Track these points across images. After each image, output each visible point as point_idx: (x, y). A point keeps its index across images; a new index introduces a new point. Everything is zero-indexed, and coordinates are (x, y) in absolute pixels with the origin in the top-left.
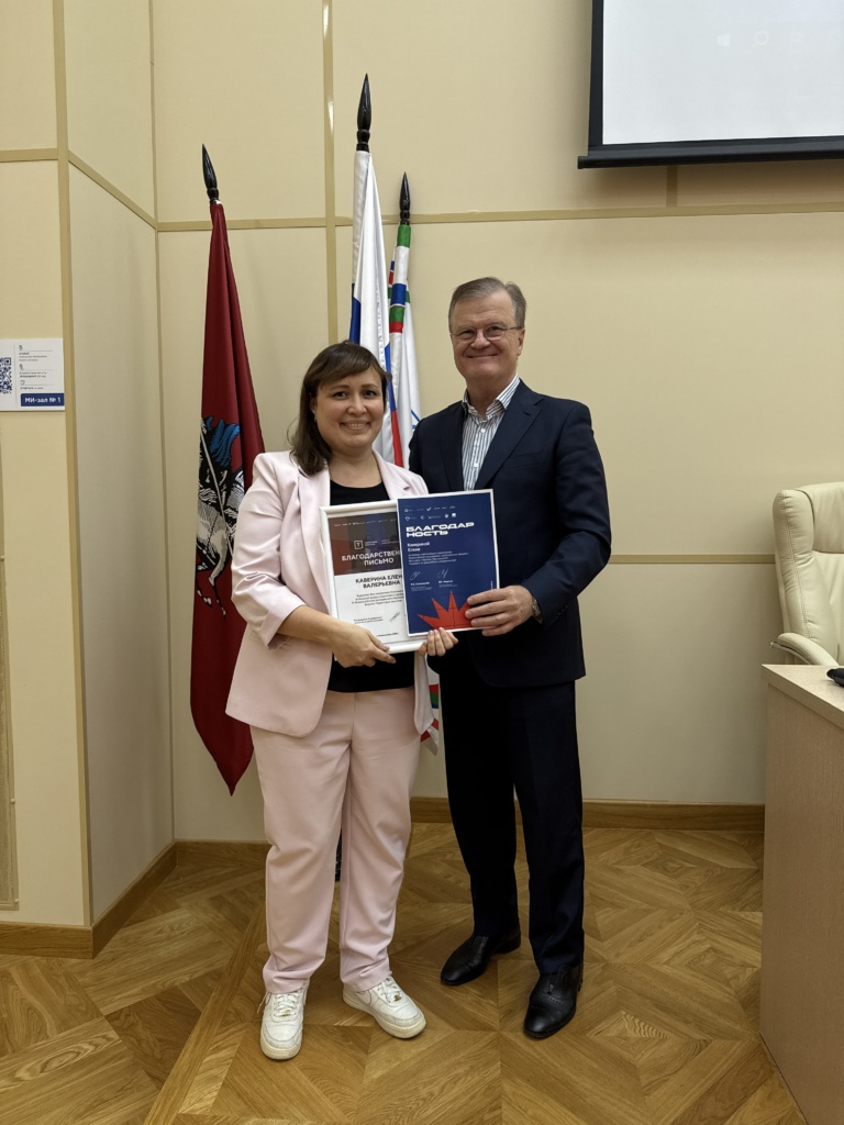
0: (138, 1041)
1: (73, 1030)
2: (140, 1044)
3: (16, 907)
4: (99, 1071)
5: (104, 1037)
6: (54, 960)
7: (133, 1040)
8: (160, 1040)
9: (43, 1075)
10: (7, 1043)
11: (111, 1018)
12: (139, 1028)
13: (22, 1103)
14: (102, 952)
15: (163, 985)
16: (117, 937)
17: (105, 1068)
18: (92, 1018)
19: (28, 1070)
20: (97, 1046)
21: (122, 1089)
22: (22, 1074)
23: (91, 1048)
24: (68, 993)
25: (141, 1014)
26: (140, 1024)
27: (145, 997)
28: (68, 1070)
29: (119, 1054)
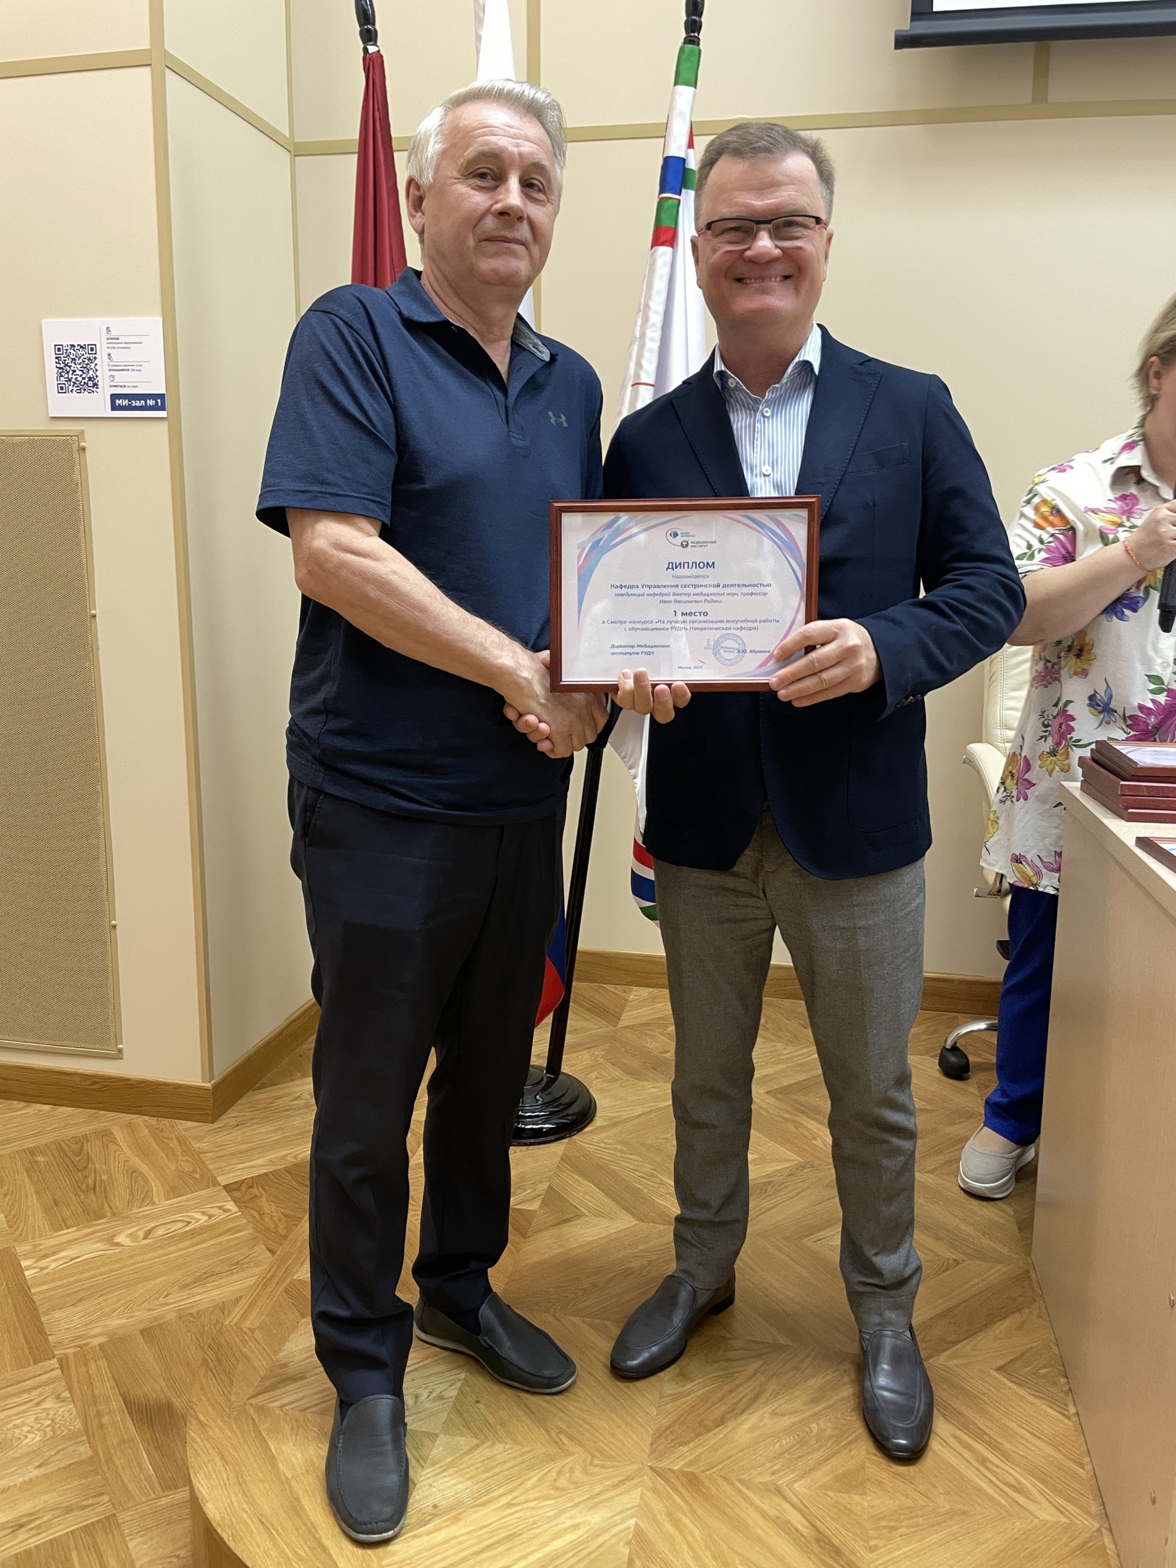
0: (260, 1214)
1: (184, 1198)
2: (261, 1218)
3: (119, 1055)
4: (212, 1242)
5: (220, 1208)
6: (166, 1121)
7: (253, 1212)
8: (286, 1216)
9: (146, 1242)
10: (106, 1206)
11: (229, 1188)
12: (264, 1203)
13: (120, 1268)
14: (224, 1116)
15: (295, 1157)
16: (243, 1101)
17: (218, 1240)
18: (208, 1187)
19: (129, 1235)
20: (210, 1216)
21: (237, 1263)
22: (121, 1239)
23: (205, 1218)
24: (179, 1159)
25: (267, 1187)
26: (264, 1197)
27: (272, 1169)
28: (175, 1239)
29: (236, 1227)
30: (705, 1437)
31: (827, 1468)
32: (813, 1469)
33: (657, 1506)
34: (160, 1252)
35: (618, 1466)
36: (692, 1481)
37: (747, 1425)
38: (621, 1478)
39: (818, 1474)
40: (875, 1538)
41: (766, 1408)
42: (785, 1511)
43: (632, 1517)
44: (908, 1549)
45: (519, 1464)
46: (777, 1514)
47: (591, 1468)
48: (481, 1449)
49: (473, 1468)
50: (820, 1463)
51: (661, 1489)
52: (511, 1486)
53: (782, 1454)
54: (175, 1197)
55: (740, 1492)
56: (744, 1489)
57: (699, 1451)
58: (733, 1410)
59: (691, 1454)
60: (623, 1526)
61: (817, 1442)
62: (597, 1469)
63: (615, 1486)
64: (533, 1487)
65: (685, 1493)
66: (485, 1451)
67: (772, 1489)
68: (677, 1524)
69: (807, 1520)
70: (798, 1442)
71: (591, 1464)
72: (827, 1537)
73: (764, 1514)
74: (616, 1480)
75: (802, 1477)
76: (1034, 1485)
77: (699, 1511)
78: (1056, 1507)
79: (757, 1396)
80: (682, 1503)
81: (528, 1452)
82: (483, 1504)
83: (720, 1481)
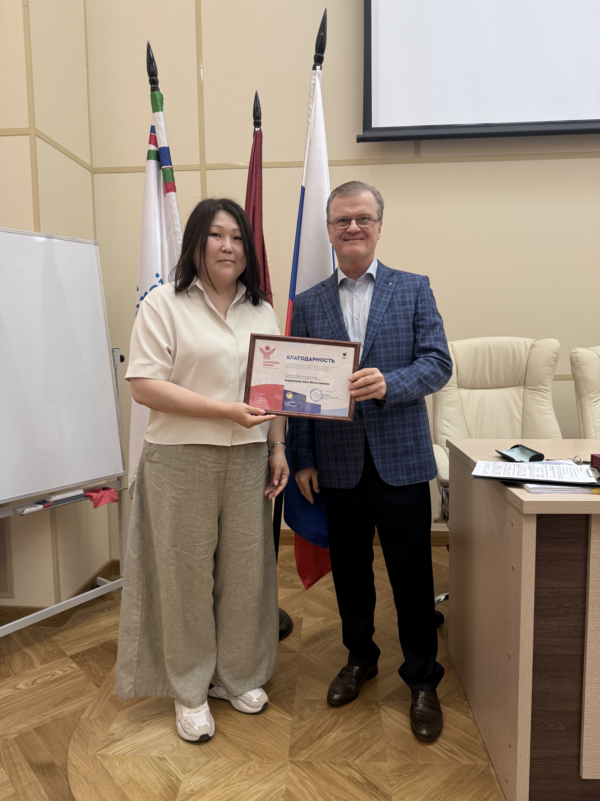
0: (89, 668)
1: (50, 663)
2: (90, 670)
3: (12, 596)
4: (66, 683)
5: (69, 667)
6: (37, 628)
7: (87, 668)
8: (102, 668)
9: (33, 686)
10: (11, 671)
11: (73, 657)
12: (90, 663)
13: (21, 700)
14: (67, 623)
15: (104, 640)
16: (75, 615)
17: (70, 682)
18: (62, 657)
19: (24, 684)
20: (64, 671)
21: (80, 692)
22: (20, 686)
23: (61, 672)
24: (46, 645)
25: (91, 655)
26: (91, 659)
27: (93, 646)
28: (48, 683)
29: (78, 675)
30: (313, 745)
31: (369, 752)
32: (362, 753)
33: (295, 778)
34: (40, 691)
35: (275, 763)
36: (309, 764)
37: (332, 737)
38: (277, 767)
39: (365, 755)
40: (392, 780)
41: (339, 729)
42: (352, 773)
43: (284, 784)
44: (407, 783)
45: (229, 767)
46: (349, 775)
47: (263, 765)
48: (211, 762)
49: (209, 771)
50: (366, 750)
51: (296, 770)
52: (227, 777)
53: (348, 748)
54: (46, 664)
55: (331, 767)
56: (333, 766)
57: (312, 751)
58: (325, 731)
59: (308, 753)
60: (280, 789)
61: (363, 741)
62: (266, 765)
63: (274, 772)
64: (237, 776)
65: (307, 771)
66: (212, 763)
67: (346, 764)
68: (304, 784)
69: (362, 776)
70: (355, 743)
71: (263, 763)
72: (372, 783)
73: (343, 776)
74: (275, 768)
75: (358, 757)
76: (459, 749)
77: (314, 778)
78: (468, 758)
79: (335, 725)
80: (306, 775)
81: (233, 761)
82: (215, 787)
83: (322, 763)
